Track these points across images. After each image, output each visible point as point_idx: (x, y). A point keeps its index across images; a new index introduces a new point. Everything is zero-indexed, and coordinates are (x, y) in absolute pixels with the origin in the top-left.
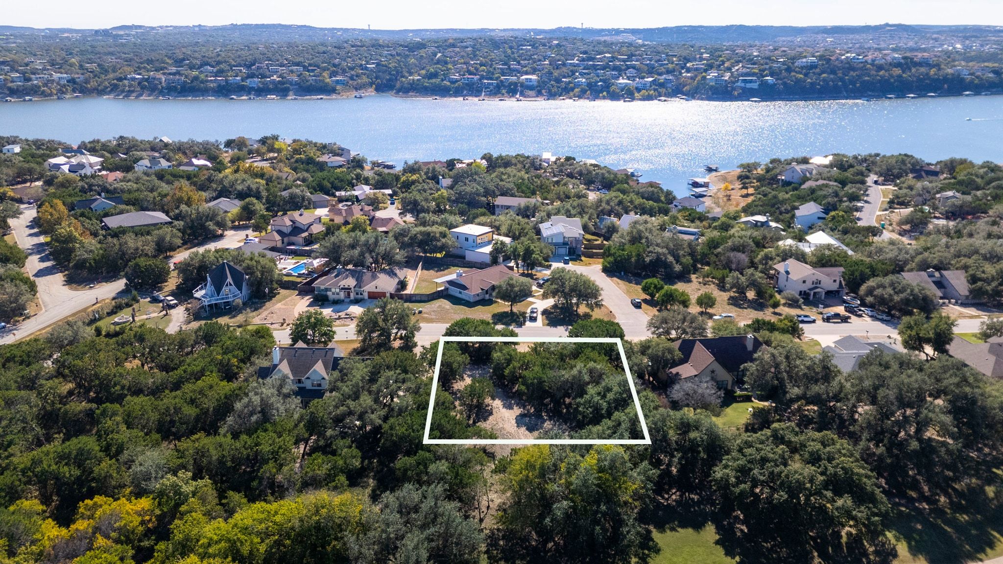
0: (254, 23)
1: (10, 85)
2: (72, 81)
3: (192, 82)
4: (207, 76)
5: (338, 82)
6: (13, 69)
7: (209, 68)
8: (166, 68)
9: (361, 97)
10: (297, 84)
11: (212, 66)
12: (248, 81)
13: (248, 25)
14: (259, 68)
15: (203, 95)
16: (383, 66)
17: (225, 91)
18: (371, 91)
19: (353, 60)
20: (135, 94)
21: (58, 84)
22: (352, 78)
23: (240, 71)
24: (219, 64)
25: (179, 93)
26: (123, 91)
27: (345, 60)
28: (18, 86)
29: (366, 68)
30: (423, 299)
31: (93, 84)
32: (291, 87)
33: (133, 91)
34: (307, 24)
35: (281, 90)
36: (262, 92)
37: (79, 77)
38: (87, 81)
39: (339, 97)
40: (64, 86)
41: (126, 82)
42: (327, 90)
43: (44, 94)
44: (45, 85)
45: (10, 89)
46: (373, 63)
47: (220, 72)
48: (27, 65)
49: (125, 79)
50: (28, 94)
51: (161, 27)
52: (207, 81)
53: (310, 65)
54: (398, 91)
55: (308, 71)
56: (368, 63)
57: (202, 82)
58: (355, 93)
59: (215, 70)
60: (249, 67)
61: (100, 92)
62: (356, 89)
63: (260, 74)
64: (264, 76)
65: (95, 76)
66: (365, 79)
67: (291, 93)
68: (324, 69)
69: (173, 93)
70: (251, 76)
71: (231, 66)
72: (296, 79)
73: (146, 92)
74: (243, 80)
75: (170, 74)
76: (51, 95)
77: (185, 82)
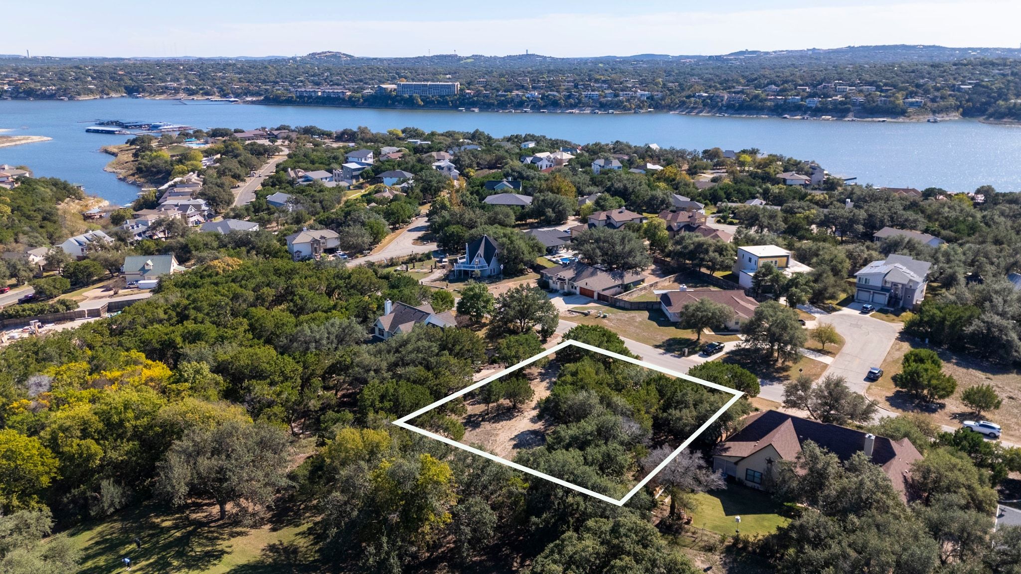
0: (874, 45)
1: (602, 100)
2: (651, 98)
3: (751, 100)
4: (768, 95)
5: (912, 104)
6: (610, 87)
7: (773, 86)
8: (734, 87)
9: (935, 122)
10: (861, 104)
11: (778, 86)
12: (807, 101)
13: (867, 47)
14: (825, 87)
15: (757, 114)
16: (983, 86)
17: (780, 110)
18: (955, 116)
19: (946, 80)
20: (696, 111)
21: (639, 100)
22: (933, 100)
23: (804, 90)
24: (784, 83)
25: (736, 110)
26: (687, 108)
27: (934, 80)
28: (608, 101)
29: (959, 90)
30: (627, 306)
31: (668, 100)
32: (852, 108)
33: (695, 108)
34: (937, 44)
35: (840, 111)
36: (817, 112)
37: (658, 95)
38: (663, 99)
39: (907, 120)
40: (643, 102)
41: (693, 99)
42: (894, 112)
43: (625, 109)
44: (628, 100)
45: (601, 103)
46: (970, 84)
47: (782, 92)
48: (621, 83)
49: (694, 96)
50: (612, 108)
51: (775, 52)
52: (766, 100)
53: (886, 85)
54: (991, 116)
55: (882, 91)
56: (963, 83)
57: (761, 101)
58: (931, 117)
59: (778, 89)
60: (814, 86)
61: (670, 108)
62: (934, 112)
63: (823, 94)
64: (826, 96)
65: (673, 94)
66: (952, 101)
67: (851, 114)
68: (901, 89)
69: (730, 111)
70: (812, 95)
71: (796, 85)
72: (861, 99)
73: (707, 109)
74: (802, 100)
75: (735, 92)
76: (630, 109)
77: (744, 100)
